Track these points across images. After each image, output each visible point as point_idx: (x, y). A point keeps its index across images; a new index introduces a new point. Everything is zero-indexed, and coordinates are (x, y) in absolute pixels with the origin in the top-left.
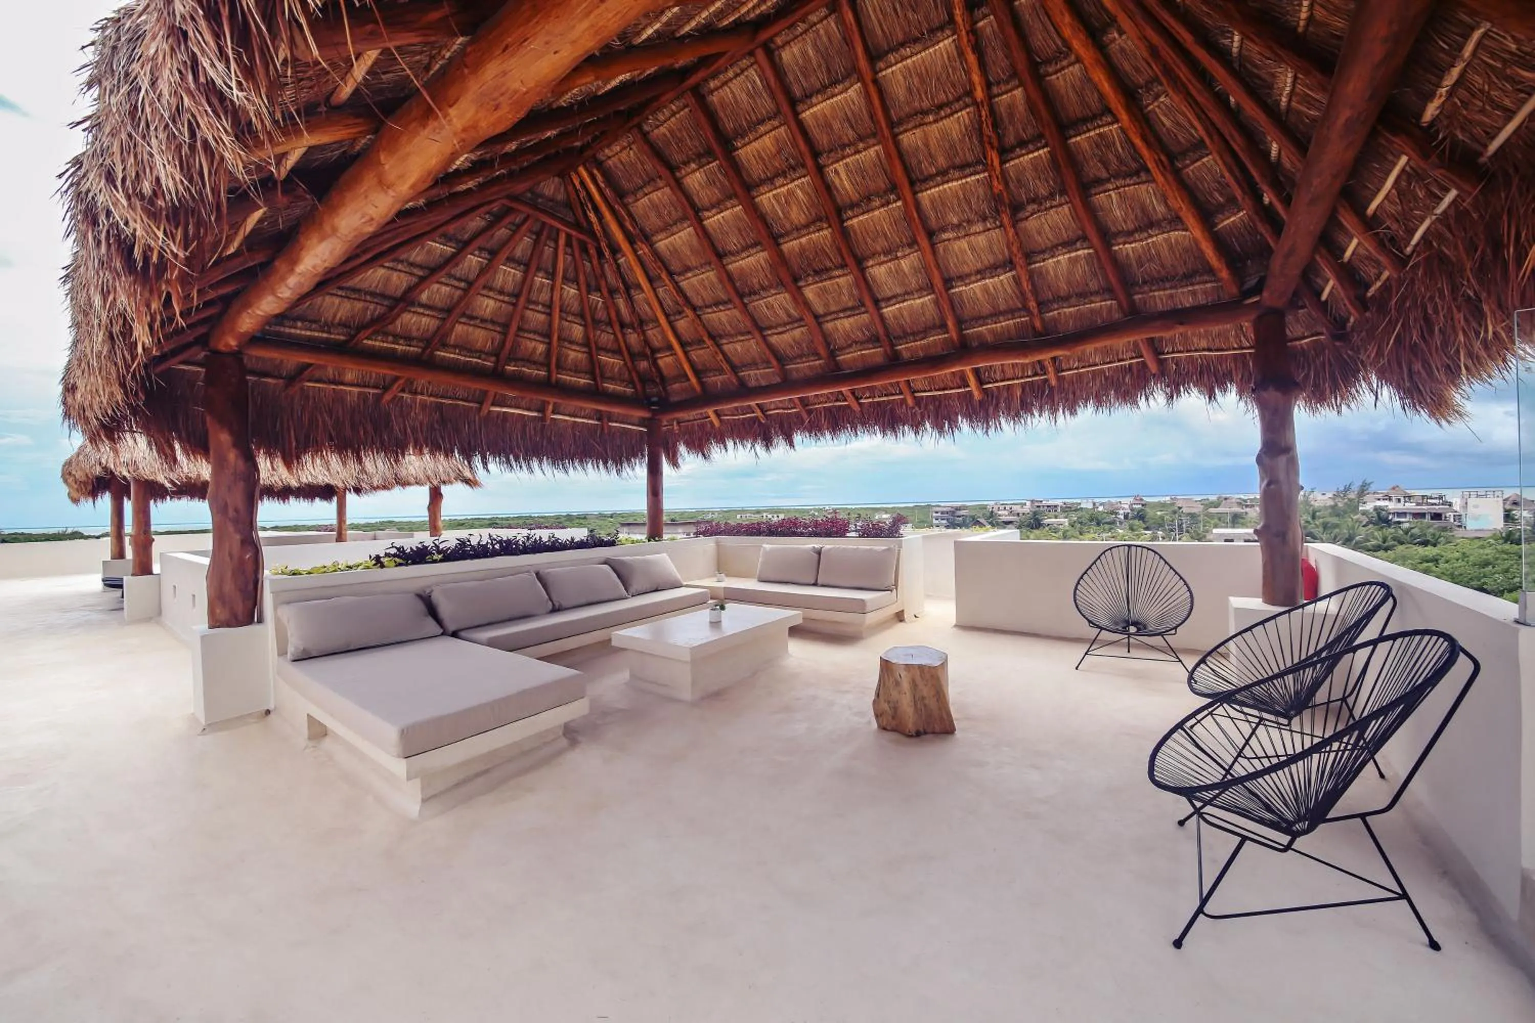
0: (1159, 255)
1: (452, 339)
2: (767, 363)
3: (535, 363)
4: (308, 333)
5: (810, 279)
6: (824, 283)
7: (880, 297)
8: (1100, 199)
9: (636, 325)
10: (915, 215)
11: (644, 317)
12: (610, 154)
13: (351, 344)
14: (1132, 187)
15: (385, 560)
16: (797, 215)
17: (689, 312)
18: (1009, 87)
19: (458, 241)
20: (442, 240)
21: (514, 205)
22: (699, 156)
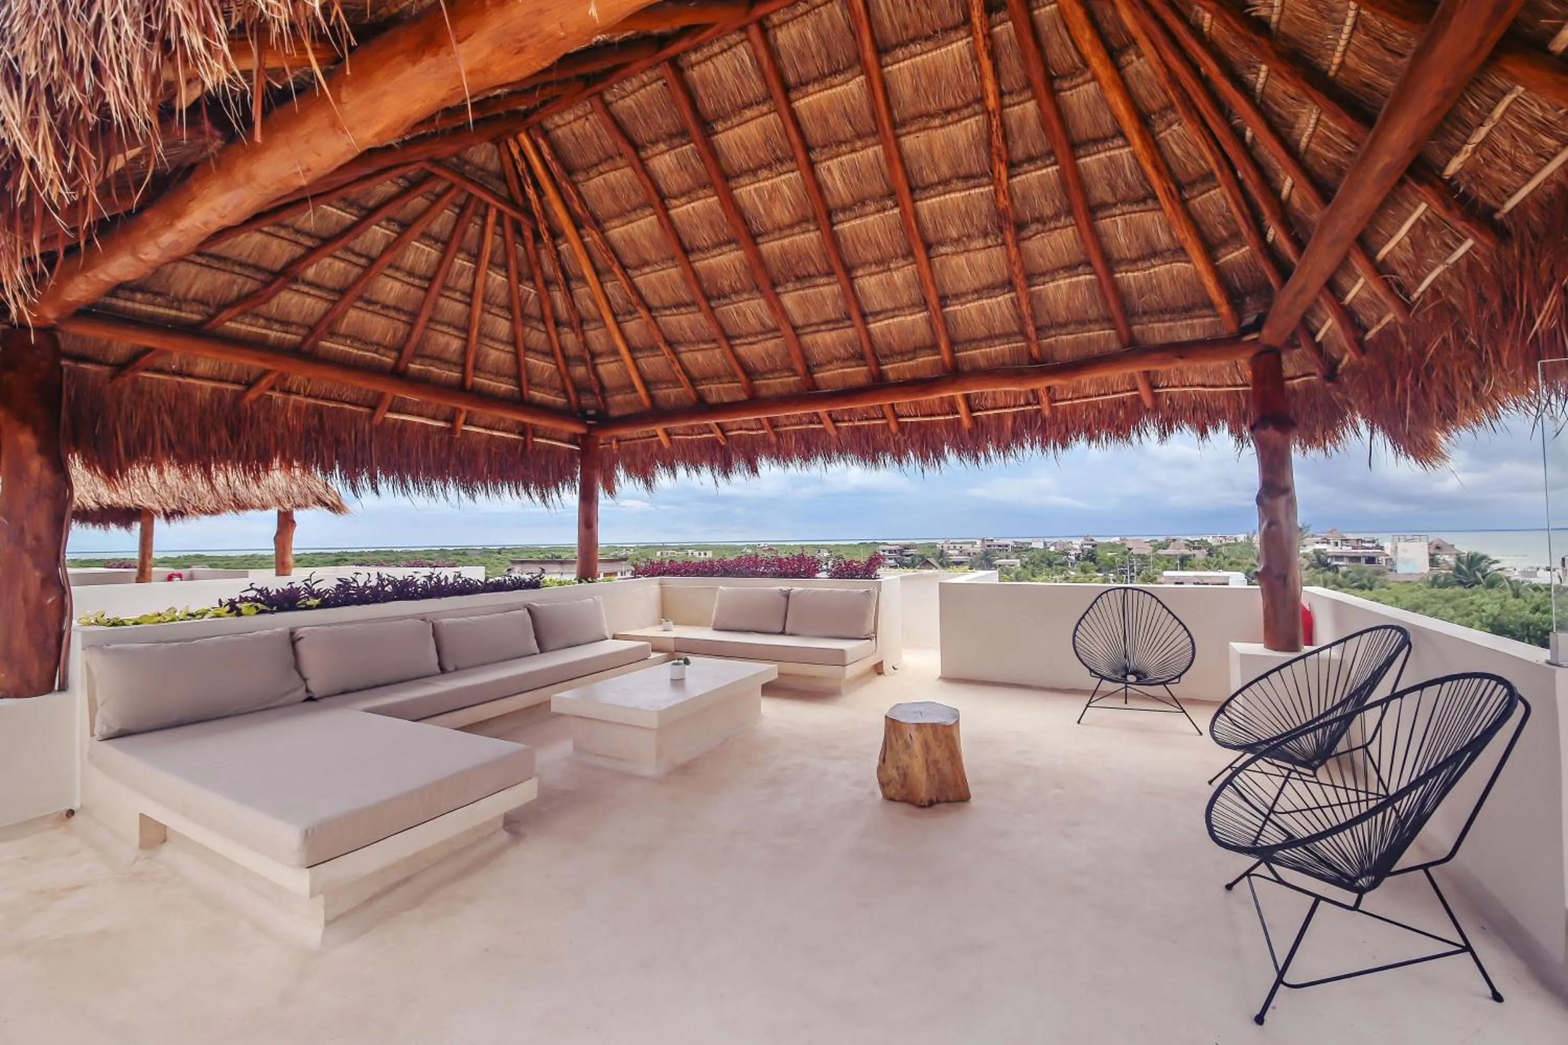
0: (1160, 286)
1: (343, 328)
2: (733, 377)
3: (447, 362)
4: (150, 309)
5: (790, 286)
6: (806, 291)
7: (867, 310)
8: (1105, 224)
9: (574, 325)
10: (914, 225)
11: (584, 313)
12: (561, 122)
13: (208, 326)
14: (1138, 214)
15: (243, 606)
16: (782, 214)
17: (643, 312)
18: (1022, 98)
19: (362, 208)
20: (341, 205)
21: (436, 170)
22: (671, 136)
